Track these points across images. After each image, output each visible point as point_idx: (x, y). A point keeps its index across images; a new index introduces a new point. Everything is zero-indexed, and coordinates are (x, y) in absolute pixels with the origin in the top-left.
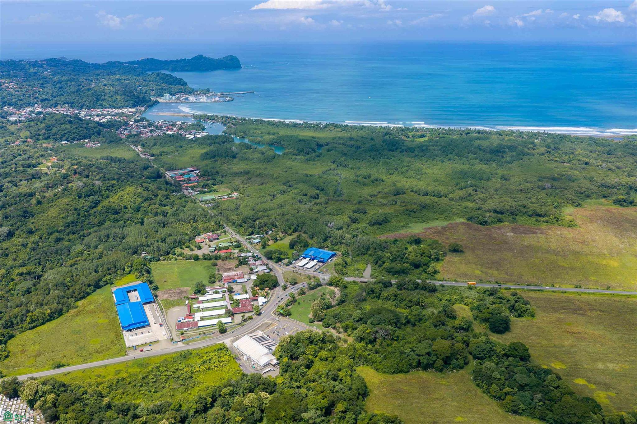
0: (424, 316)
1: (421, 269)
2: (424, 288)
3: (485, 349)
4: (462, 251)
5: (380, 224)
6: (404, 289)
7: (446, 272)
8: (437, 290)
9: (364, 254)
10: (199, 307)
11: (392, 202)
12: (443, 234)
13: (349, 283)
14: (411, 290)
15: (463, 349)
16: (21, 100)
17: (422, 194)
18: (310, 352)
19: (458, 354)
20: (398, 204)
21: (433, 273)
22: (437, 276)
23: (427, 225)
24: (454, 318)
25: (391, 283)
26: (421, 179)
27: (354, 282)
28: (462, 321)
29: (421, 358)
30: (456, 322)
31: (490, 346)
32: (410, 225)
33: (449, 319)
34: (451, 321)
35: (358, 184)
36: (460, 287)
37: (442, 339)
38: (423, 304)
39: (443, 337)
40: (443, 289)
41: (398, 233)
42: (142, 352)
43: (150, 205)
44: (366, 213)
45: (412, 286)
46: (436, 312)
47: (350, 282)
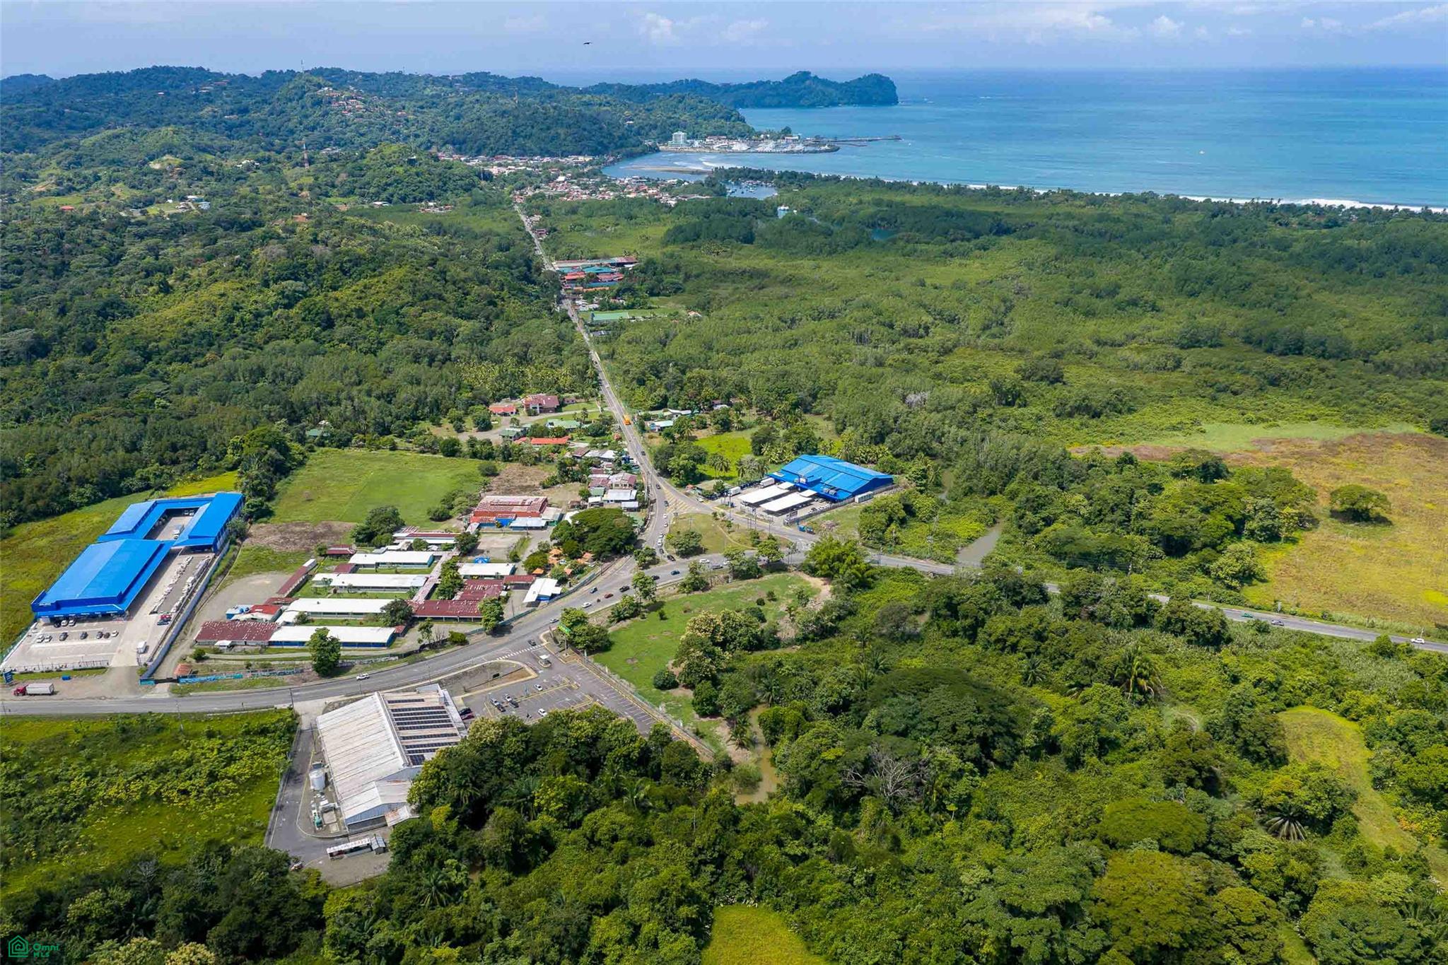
0: (1132, 731)
1: (1191, 558)
2: (1176, 625)
3: (1390, 946)
4: (1381, 520)
5: (1096, 415)
6: (1092, 616)
7: (1294, 584)
8: (1229, 640)
9: (993, 493)
10: (327, 582)
11: (1162, 360)
12: (1325, 462)
13: (888, 573)
14: (1117, 625)
15: (1259, 920)
16: (362, 135)
17: (1280, 348)
18: (548, 802)
19: (1229, 939)
20: (1183, 369)
21: (1234, 577)
22: (1252, 593)
23: (1271, 431)
24: (1277, 760)
25: (1042, 591)
26: (1288, 311)
27: (909, 572)
28: (1305, 781)
29: (1018, 924)
30: (1273, 783)
31: (1426, 932)
32: (1204, 426)
33: (1247, 764)
34: (1259, 774)
35: (1068, 309)
36: (1340, 640)
37: (1162, 849)
38: (1142, 682)
39: (1168, 842)
40: (1260, 638)
41: (1150, 444)
42: (21, 697)
43: (424, 311)
44: (1057, 380)
45: (1125, 611)
46: (1197, 722)
47: (893, 572)
